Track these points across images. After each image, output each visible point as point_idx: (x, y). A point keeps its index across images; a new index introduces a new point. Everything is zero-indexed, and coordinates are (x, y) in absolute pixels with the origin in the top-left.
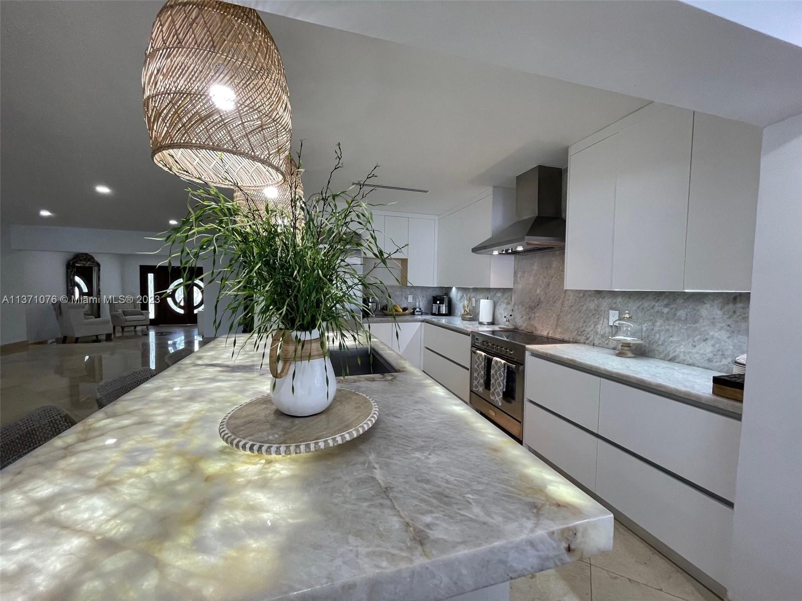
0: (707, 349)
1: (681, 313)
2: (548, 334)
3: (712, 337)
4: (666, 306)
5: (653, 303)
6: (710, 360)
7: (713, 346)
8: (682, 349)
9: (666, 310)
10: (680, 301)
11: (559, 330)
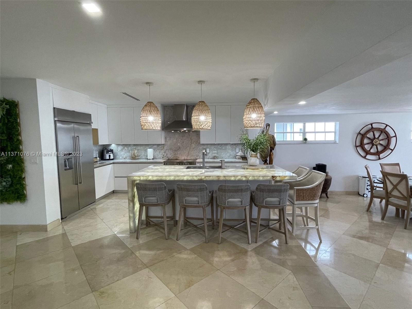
0: (228, 154)
1: (223, 148)
2: (184, 158)
3: (229, 152)
4: (220, 146)
5: (217, 146)
6: (229, 157)
7: (229, 154)
8: (224, 155)
9: (220, 147)
10: (223, 145)
11: (189, 156)
